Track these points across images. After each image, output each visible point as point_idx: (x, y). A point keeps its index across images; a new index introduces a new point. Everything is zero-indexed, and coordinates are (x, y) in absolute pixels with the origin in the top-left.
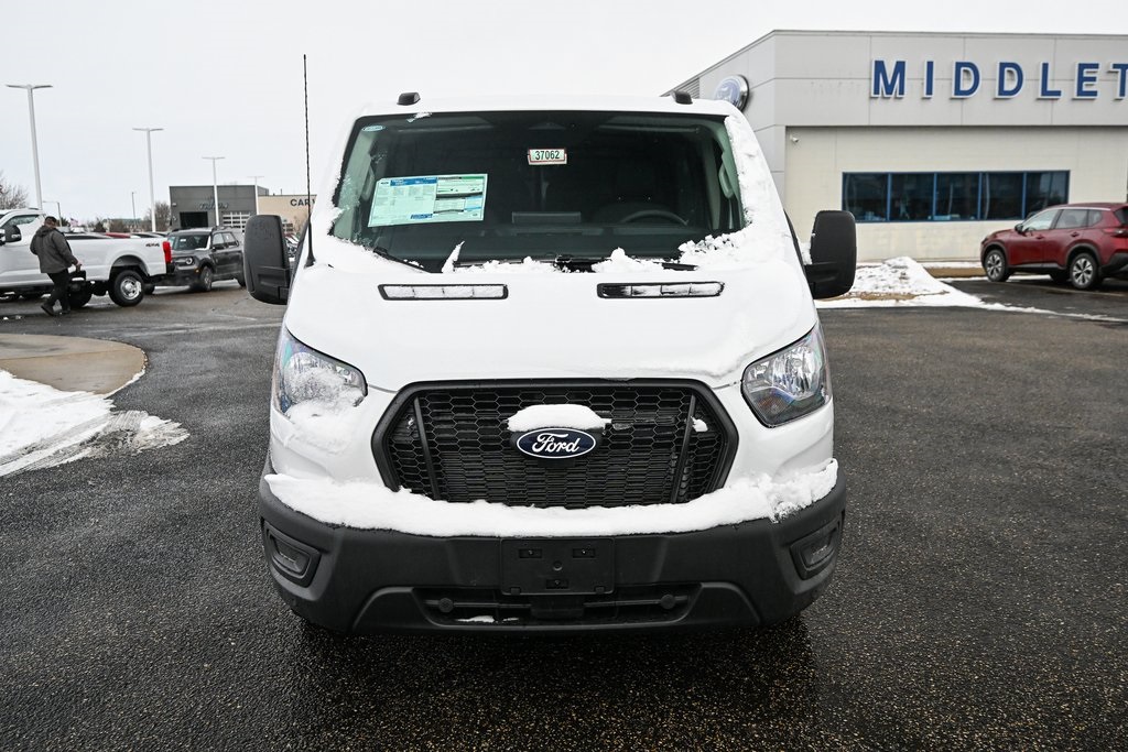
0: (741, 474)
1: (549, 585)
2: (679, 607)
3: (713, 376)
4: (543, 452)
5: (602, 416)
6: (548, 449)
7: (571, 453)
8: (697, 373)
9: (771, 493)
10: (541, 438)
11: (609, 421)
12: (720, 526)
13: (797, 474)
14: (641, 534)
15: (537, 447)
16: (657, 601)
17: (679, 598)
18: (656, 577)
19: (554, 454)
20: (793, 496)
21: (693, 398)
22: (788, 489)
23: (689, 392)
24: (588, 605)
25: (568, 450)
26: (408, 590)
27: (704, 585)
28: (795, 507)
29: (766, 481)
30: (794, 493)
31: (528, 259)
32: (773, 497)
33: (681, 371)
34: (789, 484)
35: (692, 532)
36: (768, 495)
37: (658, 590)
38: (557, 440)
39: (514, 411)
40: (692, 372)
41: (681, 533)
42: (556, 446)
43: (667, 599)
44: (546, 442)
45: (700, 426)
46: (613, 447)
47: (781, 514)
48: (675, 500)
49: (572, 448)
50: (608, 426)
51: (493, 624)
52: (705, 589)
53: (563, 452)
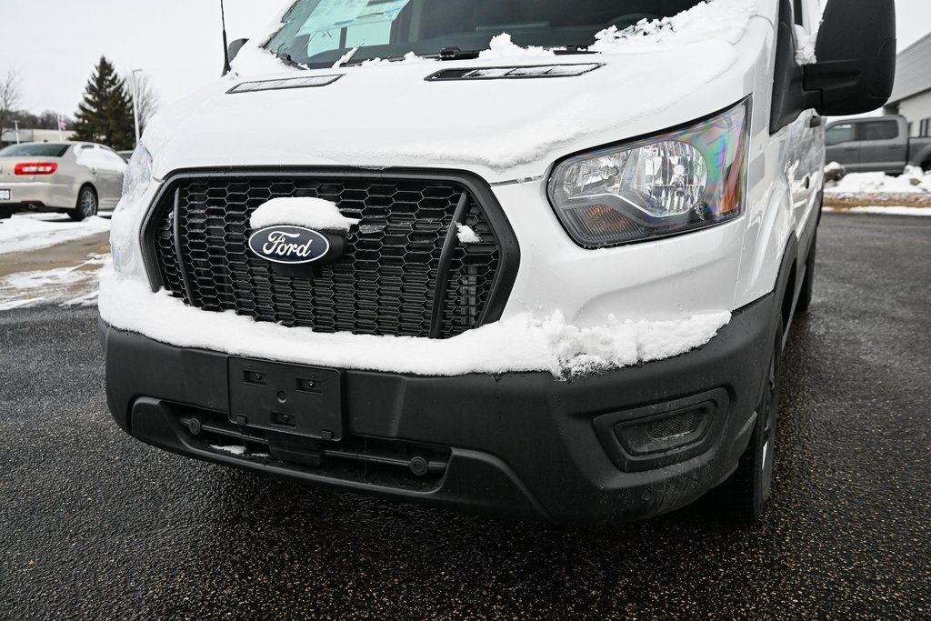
0: (521, 308)
1: (275, 419)
2: (431, 477)
3: (491, 167)
4: (273, 255)
5: (346, 215)
6: (278, 251)
7: (302, 258)
8: (470, 162)
9: (561, 338)
10: (272, 237)
11: (356, 221)
12: (474, 374)
13: (611, 316)
14: (376, 371)
15: (268, 248)
16: (405, 463)
17: (433, 464)
18: (394, 431)
19: (284, 257)
20: (601, 348)
21: (463, 197)
22: (593, 337)
23: (459, 188)
24: (329, 452)
25: (299, 254)
26: (155, 402)
27: (455, 452)
28: (605, 363)
29: (556, 322)
30: (606, 343)
31: (410, 56)
32: (564, 345)
33: (450, 159)
34: (596, 329)
35: (436, 376)
36: (556, 340)
37: (405, 448)
38: (289, 241)
39: (257, 204)
40: (463, 161)
41: (422, 376)
42: (286, 248)
43: (415, 462)
44: (277, 242)
45: (467, 234)
46: (359, 255)
47: (573, 370)
48: (436, 333)
49: (302, 251)
50: (354, 228)
51: (238, 456)
52: (457, 458)
53: (293, 256)
